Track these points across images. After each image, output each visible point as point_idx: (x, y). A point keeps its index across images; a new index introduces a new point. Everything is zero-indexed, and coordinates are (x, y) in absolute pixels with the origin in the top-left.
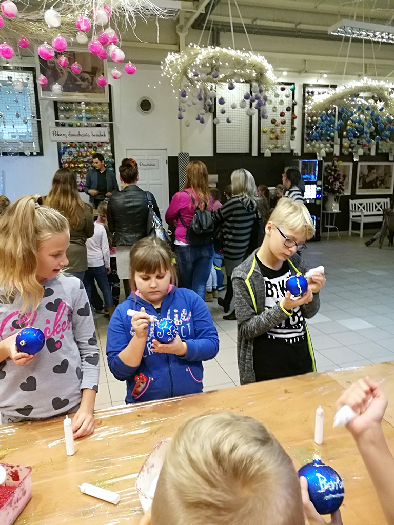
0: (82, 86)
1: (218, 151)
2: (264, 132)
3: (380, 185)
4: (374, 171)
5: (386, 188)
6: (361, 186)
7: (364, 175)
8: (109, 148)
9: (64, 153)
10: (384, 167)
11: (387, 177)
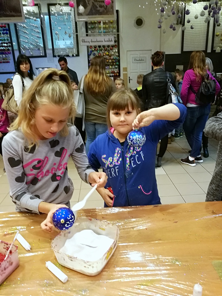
0: (100, 11)
1: (184, 50)
2: (217, 36)
8: (117, 51)
9: (90, 55)
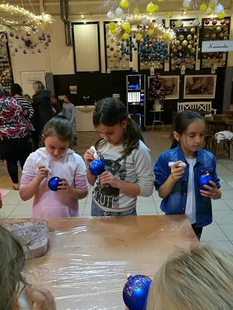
1: (77, 71)
3: (204, 91)
4: (199, 81)
5: (209, 94)
6: (188, 92)
7: (190, 85)
8: (8, 71)
10: (206, 78)
11: (209, 86)
